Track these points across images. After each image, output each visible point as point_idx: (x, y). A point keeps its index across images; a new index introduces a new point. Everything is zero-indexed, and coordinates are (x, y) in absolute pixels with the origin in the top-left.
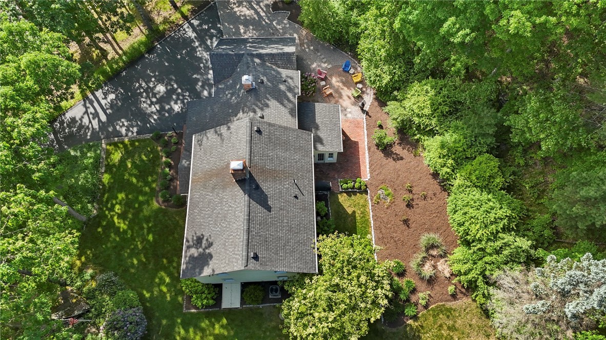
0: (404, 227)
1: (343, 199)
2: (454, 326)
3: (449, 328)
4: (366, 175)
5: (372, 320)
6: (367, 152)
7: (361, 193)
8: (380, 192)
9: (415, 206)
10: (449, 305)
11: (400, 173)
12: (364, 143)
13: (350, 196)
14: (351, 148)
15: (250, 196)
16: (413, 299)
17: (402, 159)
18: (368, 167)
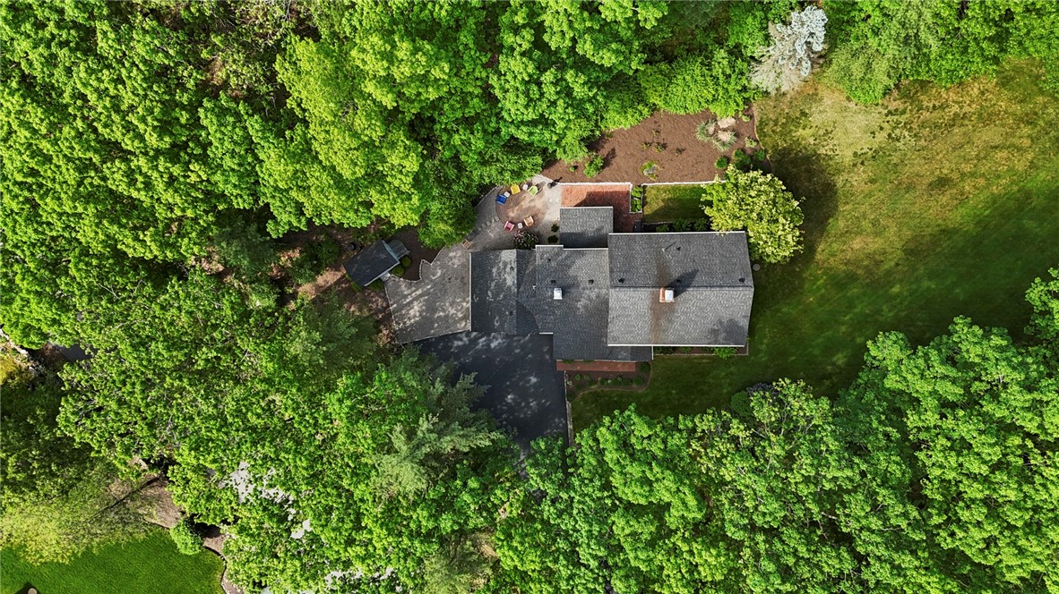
0: (684, 154)
1: (648, 211)
2: (774, 121)
3: (776, 125)
4: (627, 186)
5: (784, 188)
6: (601, 184)
7: (644, 192)
8: (645, 173)
9: (665, 142)
10: (757, 123)
11: (629, 153)
12: (589, 186)
13: (647, 203)
14: (594, 199)
15: (689, 287)
16: (749, 152)
17: (614, 150)
18: (617, 183)
